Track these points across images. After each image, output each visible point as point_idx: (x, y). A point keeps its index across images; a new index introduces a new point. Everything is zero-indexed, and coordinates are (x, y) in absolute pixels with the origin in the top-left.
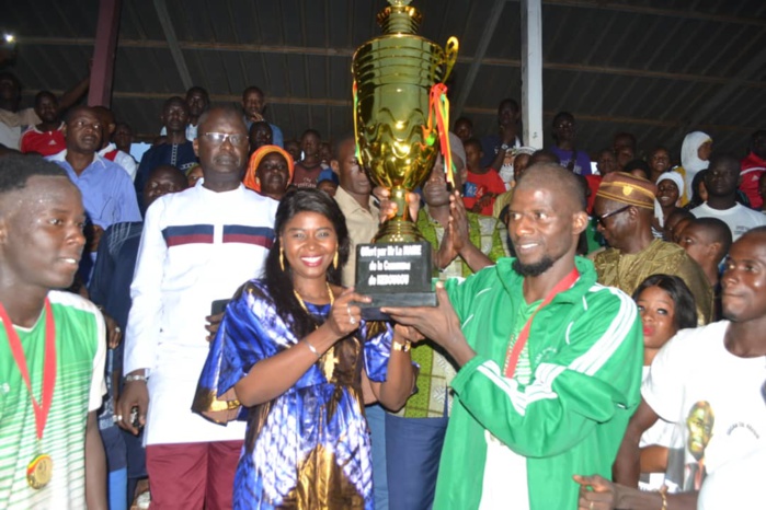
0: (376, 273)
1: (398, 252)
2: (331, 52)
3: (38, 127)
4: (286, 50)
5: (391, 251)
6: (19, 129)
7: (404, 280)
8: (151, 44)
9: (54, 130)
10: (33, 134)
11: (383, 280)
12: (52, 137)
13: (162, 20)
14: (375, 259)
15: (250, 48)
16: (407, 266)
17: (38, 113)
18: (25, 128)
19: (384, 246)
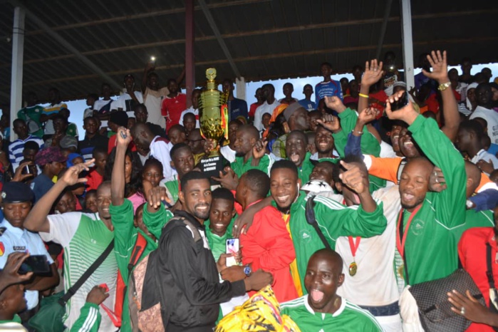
0: (206, 167)
1: (212, 160)
2: (302, 28)
3: (168, 96)
4: (277, 30)
5: (210, 160)
6: (160, 98)
7: (214, 168)
8: (208, 38)
9: (176, 96)
10: (167, 100)
11: (208, 169)
12: (176, 99)
13: (213, 27)
14: (205, 163)
15: (258, 32)
16: (215, 164)
17: (169, 88)
18: (162, 98)
19: (208, 159)
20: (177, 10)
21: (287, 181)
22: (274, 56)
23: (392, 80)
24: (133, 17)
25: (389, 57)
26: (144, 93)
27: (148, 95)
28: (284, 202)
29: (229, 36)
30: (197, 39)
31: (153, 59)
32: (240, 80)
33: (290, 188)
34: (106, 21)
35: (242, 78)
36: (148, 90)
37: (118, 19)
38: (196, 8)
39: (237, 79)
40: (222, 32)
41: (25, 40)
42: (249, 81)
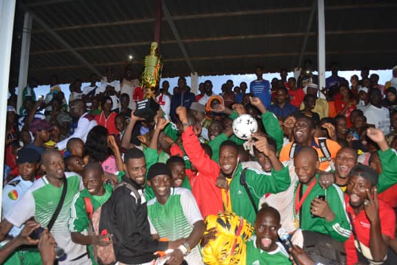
2: (243, 37)
8: (170, 42)
15: (210, 39)
20: (149, 20)
21: (231, 155)
22: (221, 57)
23: (309, 82)
24: (115, 23)
25: (307, 64)
26: (121, 82)
27: (125, 85)
28: (227, 171)
29: (187, 41)
30: (163, 42)
31: (131, 57)
32: (194, 74)
33: (232, 160)
34: (94, 25)
35: (196, 73)
36: (125, 80)
37: (103, 24)
38: (163, 19)
39: (192, 74)
40: (182, 38)
41: (32, 38)
42: (201, 76)
